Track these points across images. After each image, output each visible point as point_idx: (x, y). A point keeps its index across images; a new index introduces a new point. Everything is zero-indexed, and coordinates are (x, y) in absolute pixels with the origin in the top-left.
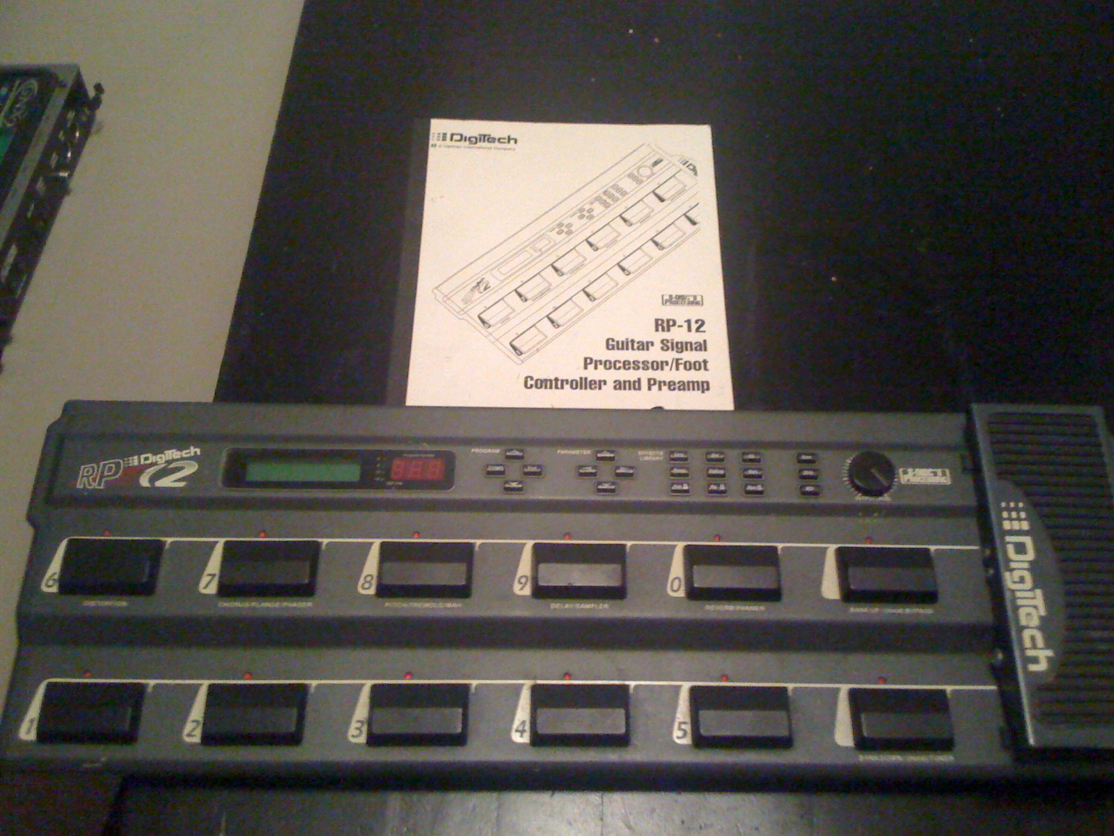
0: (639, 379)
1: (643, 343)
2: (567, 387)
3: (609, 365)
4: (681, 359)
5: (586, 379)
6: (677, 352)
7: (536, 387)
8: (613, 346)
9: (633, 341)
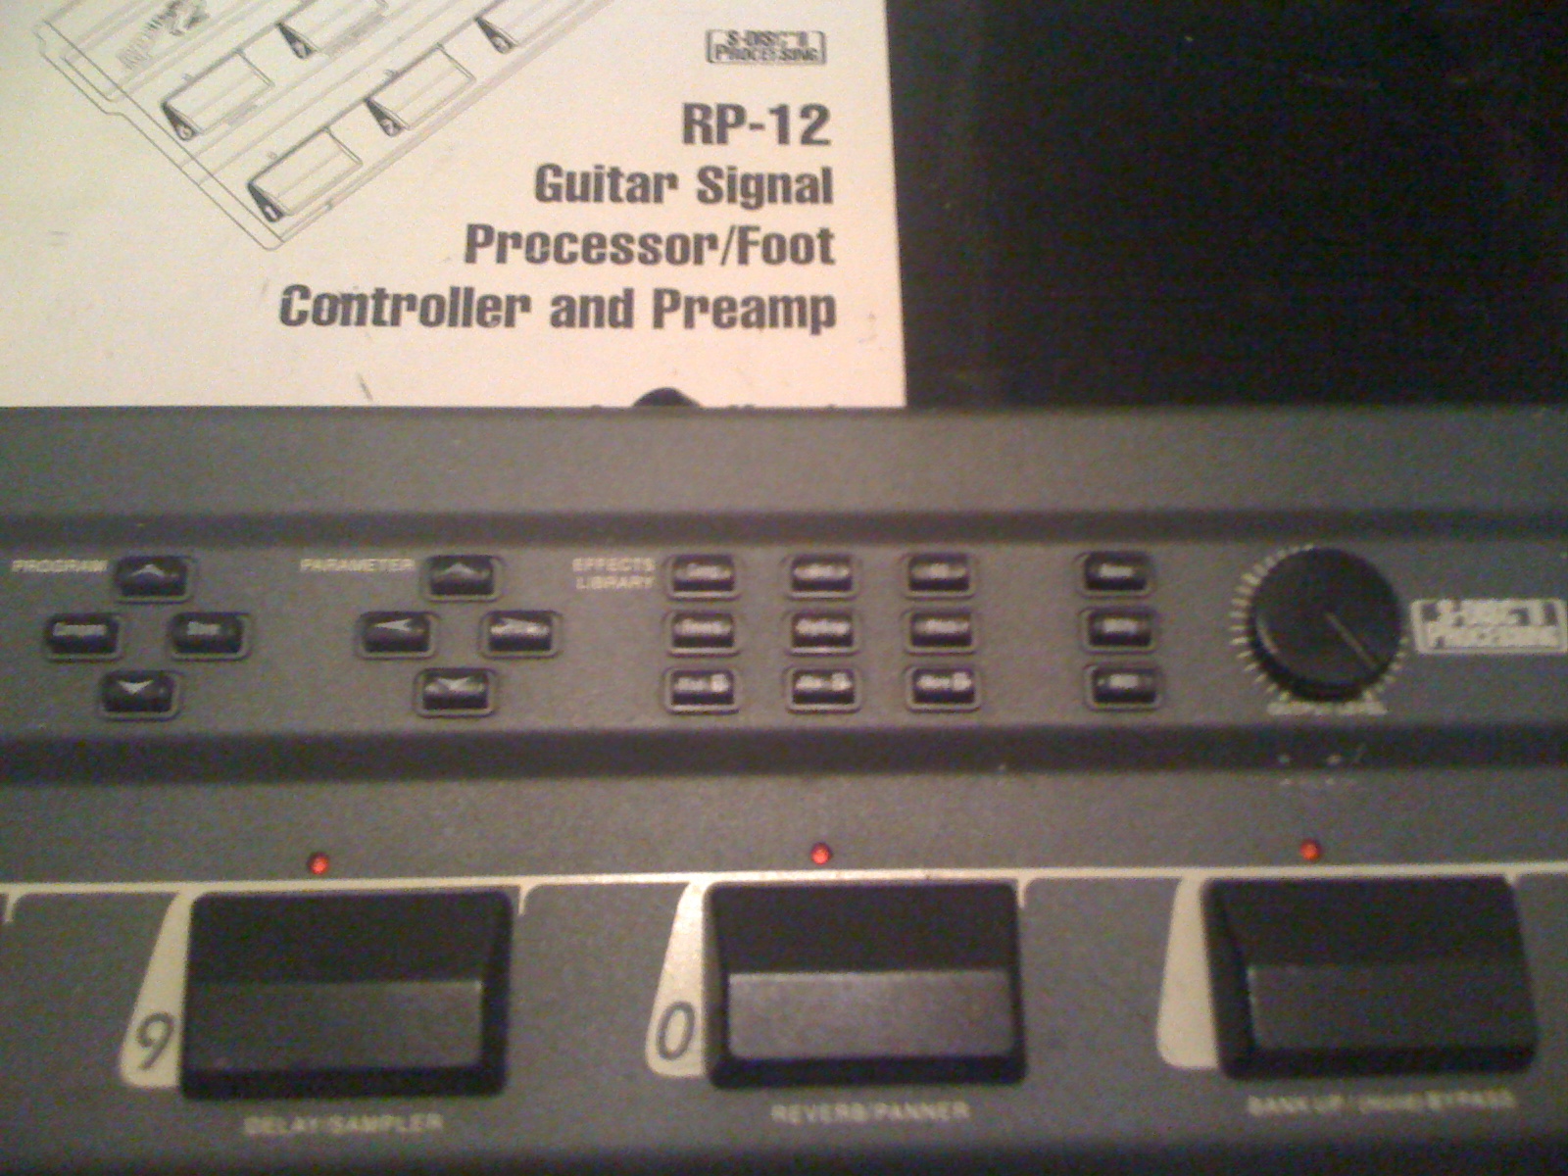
0: (629, 294)
1: (644, 178)
2: (410, 318)
3: (543, 248)
4: (757, 229)
5: (469, 292)
6: (746, 206)
7: (318, 321)
8: (556, 188)
9: (615, 174)
